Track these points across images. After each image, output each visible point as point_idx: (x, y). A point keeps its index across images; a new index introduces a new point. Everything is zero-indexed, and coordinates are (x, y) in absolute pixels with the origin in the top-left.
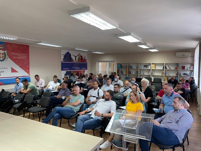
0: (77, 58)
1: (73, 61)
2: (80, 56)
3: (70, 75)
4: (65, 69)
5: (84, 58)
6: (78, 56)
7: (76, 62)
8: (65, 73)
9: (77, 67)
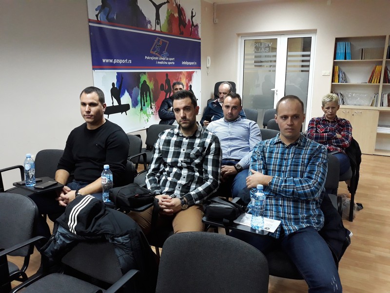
0: (164, 12)
1: (146, 25)
2: (174, 5)
3: (137, 91)
4: (111, 61)
5: (189, 20)
6: (164, 3)
7: (161, 32)
8: (113, 84)
9: (165, 53)
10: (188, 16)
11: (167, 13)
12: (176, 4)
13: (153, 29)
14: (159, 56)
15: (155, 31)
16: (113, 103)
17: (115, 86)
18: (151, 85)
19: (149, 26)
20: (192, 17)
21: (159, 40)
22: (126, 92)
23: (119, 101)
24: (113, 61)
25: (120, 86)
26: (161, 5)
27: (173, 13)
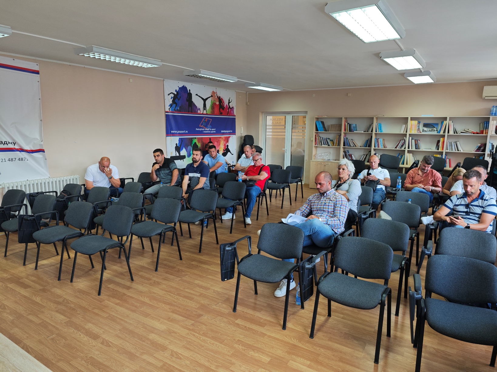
1: (197, 111)
2: (216, 98)
3: (190, 148)
4: (176, 132)
5: (227, 105)
6: (210, 97)
7: (207, 114)
8: (176, 144)
9: (209, 126)
10: (226, 103)
11: (211, 103)
12: (218, 97)
13: (202, 112)
14: (205, 128)
15: (203, 114)
16: (176, 154)
17: (178, 145)
18: (199, 145)
19: (199, 112)
20: (229, 103)
21: (205, 119)
22: (184, 148)
23: (179, 154)
24: (177, 132)
25: (181, 146)
26: (207, 99)
27: (215, 102)
